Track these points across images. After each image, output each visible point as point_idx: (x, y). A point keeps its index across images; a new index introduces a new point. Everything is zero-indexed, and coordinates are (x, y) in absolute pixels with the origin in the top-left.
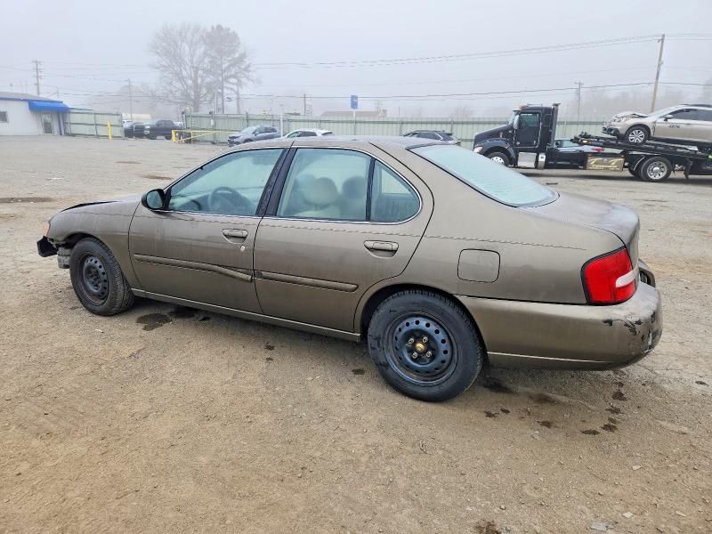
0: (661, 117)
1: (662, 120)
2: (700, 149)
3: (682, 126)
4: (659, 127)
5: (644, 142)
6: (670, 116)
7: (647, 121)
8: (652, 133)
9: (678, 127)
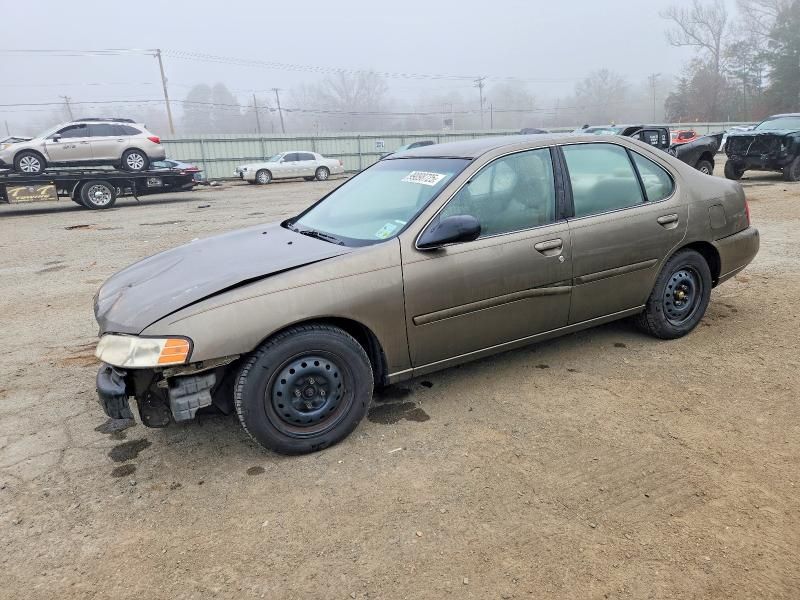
0: (48, 138)
1: (51, 141)
2: (116, 167)
3: (78, 145)
4: (52, 150)
5: (42, 170)
6: (58, 135)
7: (34, 144)
8: (47, 158)
9: (74, 147)
